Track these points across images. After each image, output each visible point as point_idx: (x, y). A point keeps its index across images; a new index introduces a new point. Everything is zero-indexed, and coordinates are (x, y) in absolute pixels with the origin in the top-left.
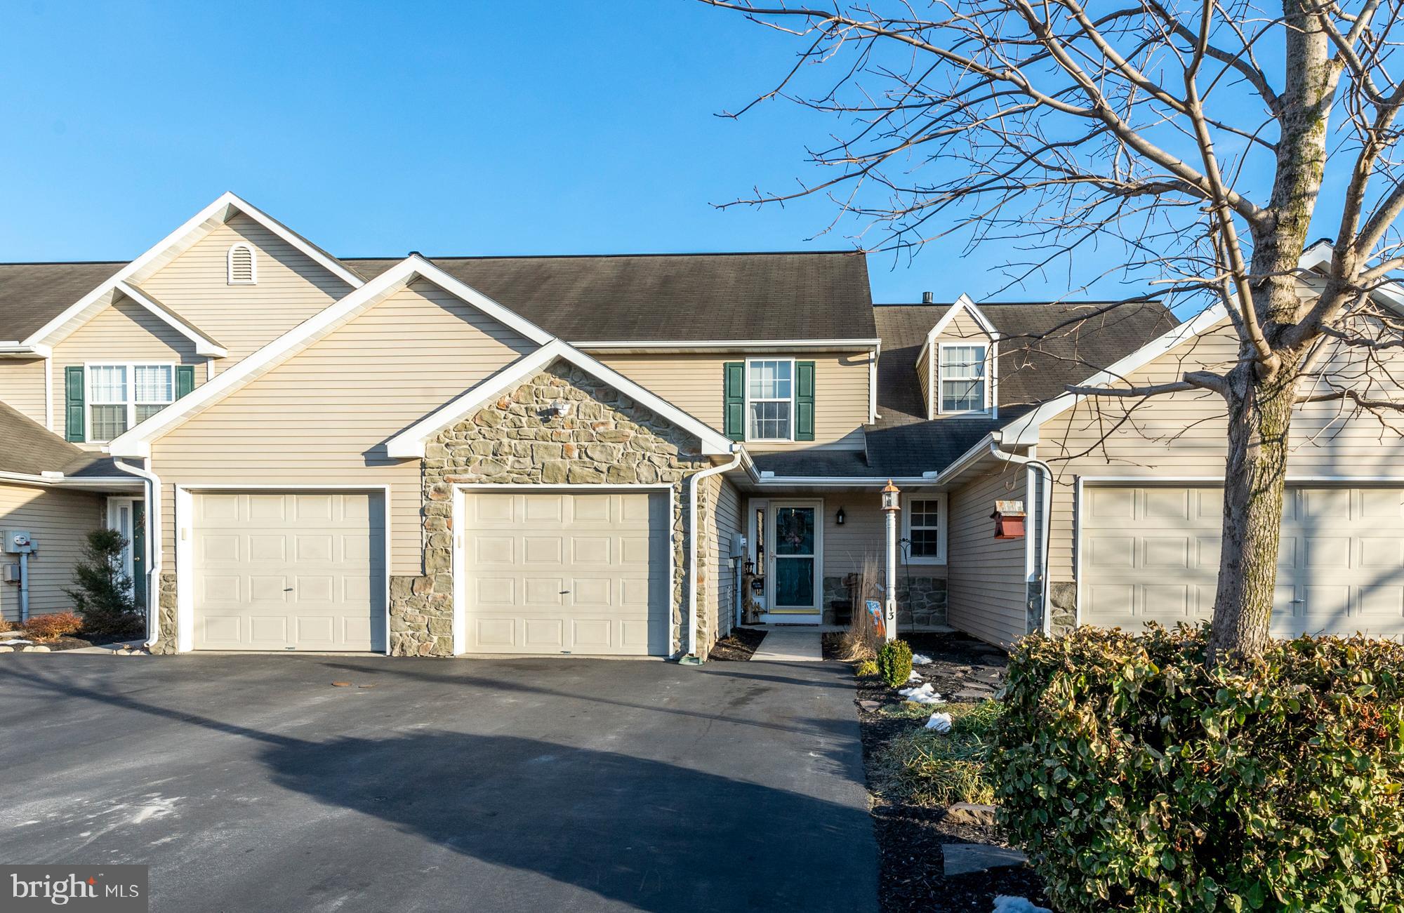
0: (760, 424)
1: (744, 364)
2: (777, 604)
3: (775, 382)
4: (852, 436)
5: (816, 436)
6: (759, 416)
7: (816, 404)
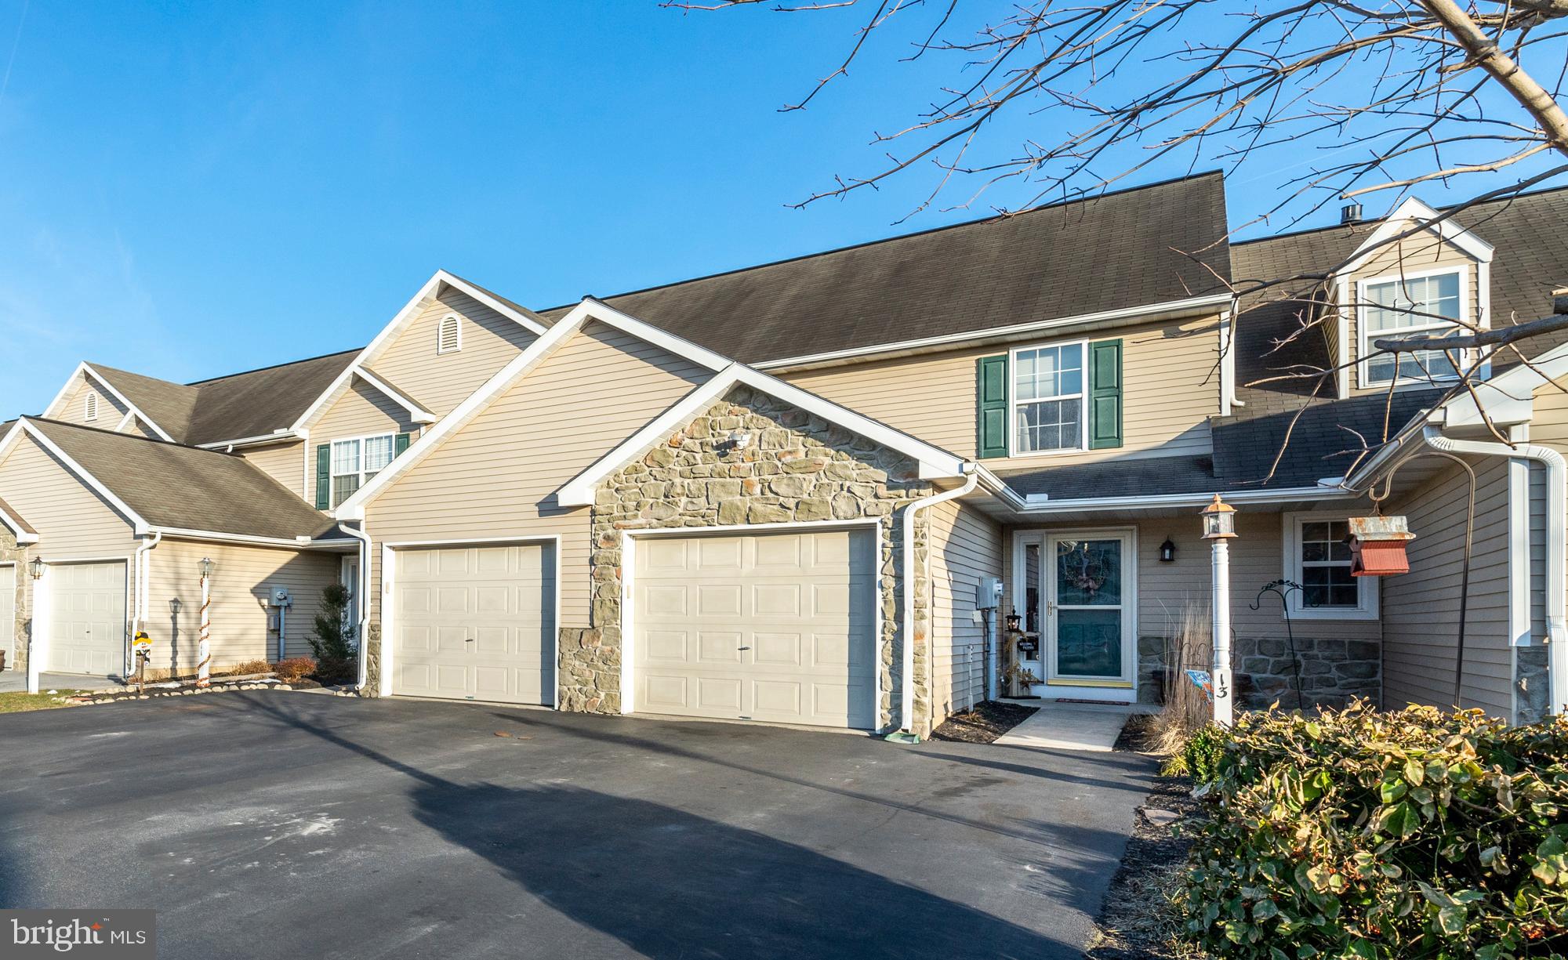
0: (1032, 432)
1: (1007, 357)
2: (1060, 673)
3: (1056, 375)
4: (1191, 435)
5: (1125, 441)
6: (1031, 421)
7: (1125, 396)
